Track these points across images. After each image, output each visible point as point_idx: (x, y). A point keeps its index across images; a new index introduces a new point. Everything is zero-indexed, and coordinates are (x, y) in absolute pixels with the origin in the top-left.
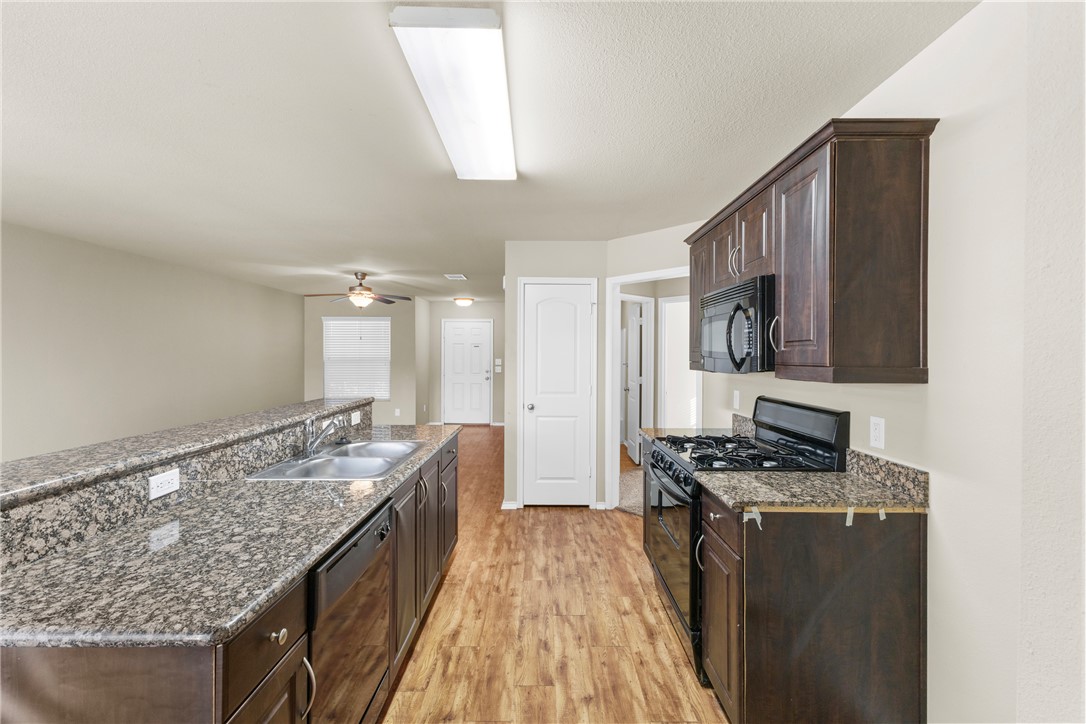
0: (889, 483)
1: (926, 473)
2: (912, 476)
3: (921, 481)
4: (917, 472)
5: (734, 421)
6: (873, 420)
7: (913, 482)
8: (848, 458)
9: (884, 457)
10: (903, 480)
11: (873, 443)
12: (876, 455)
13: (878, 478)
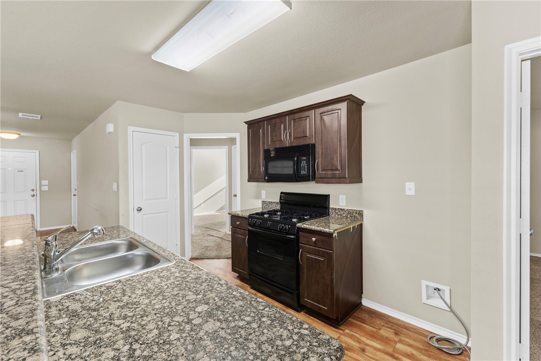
0: (349, 216)
1: (362, 211)
2: (358, 212)
3: (361, 214)
4: (360, 211)
5: (262, 204)
6: (341, 196)
7: (359, 214)
8: (330, 210)
9: (346, 208)
10: (354, 214)
11: (341, 204)
12: (342, 208)
13: (344, 215)
